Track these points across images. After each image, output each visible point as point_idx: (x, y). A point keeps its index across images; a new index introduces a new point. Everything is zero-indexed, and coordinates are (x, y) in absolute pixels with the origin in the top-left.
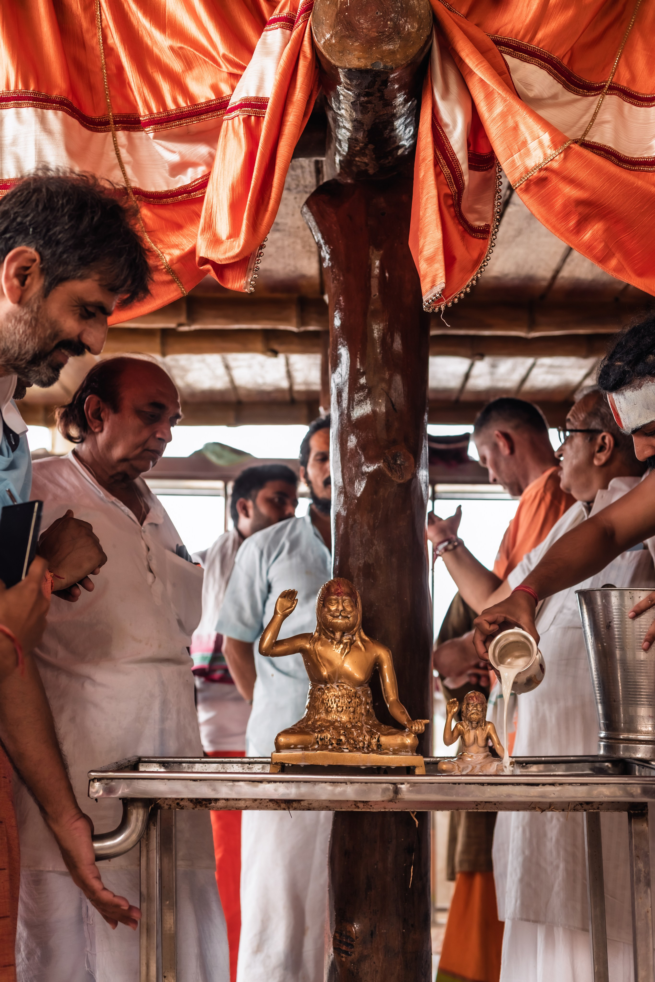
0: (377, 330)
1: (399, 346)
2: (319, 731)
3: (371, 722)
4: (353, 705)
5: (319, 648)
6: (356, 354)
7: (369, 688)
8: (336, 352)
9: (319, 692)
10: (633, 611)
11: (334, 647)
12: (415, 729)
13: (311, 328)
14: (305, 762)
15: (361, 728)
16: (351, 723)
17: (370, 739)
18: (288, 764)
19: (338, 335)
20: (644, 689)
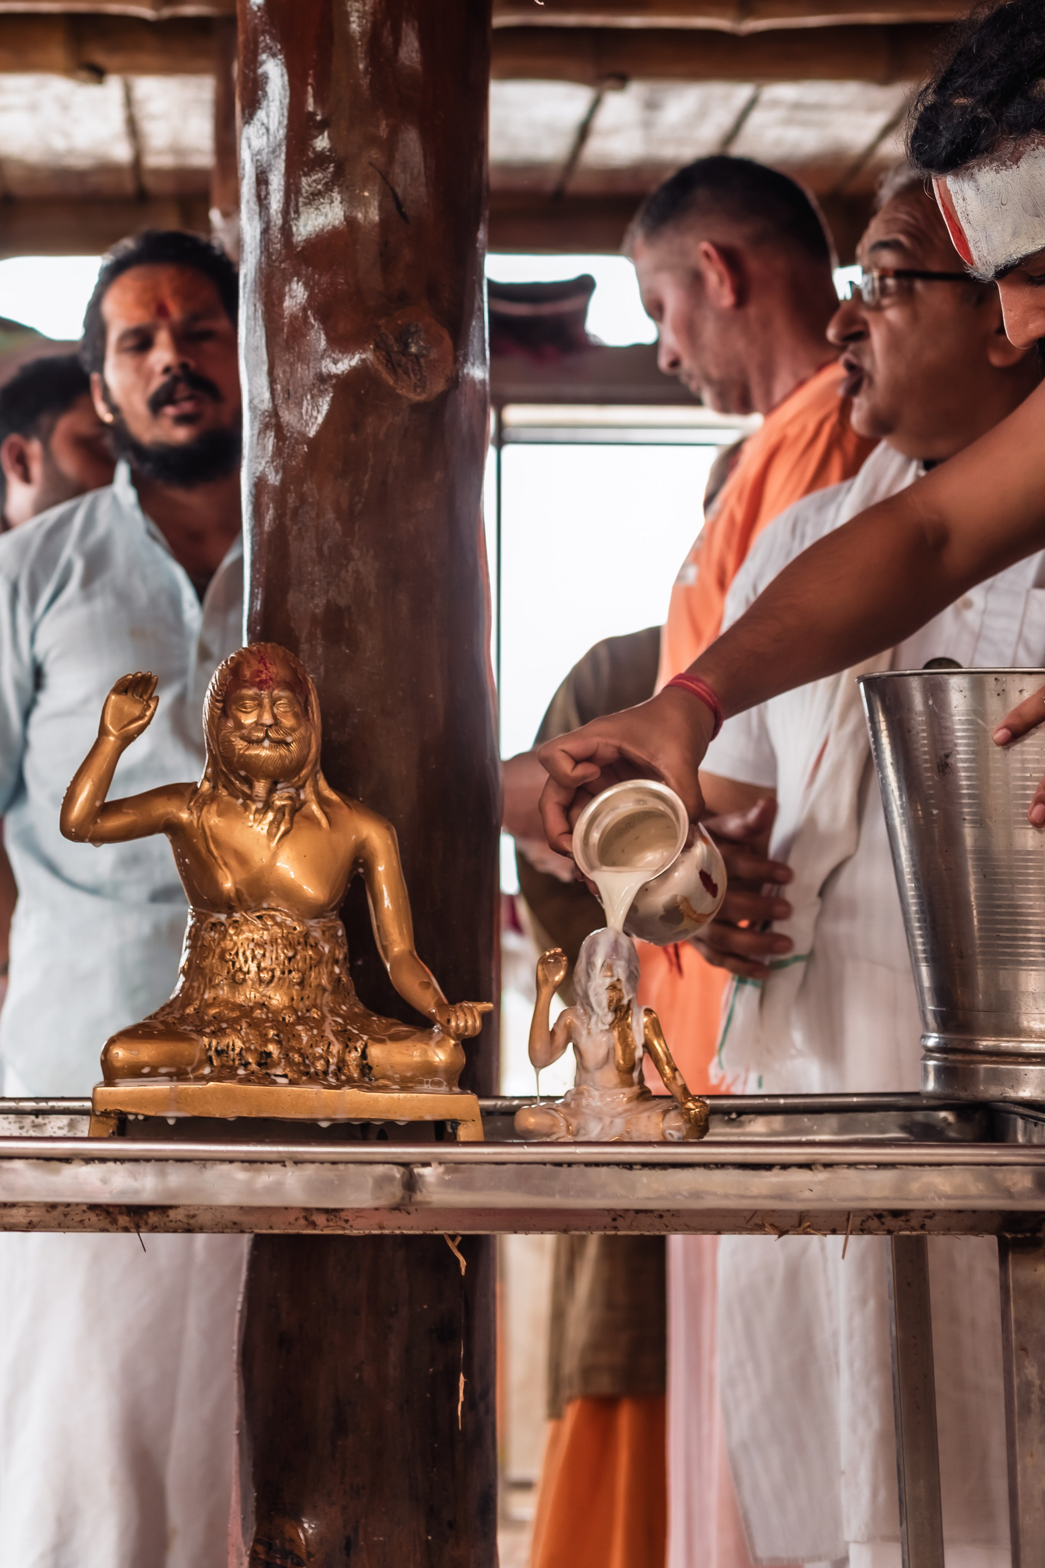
0: (357, 14)
1: (414, 55)
2: (213, 1032)
3: (344, 1008)
4: (300, 964)
5: (213, 820)
6: (306, 76)
7: (339, 923)
8: (255, 71)
9: (212, 934)
10: (1006, 727)
11: (251, 817)
12: (457, 1025)
14: (179, 1110)
15: (319, 1023)
16: (295, 1011)
17: (344, 1052)
18: (136, 1115)
19: (260, 28)
20: (1037, 923)
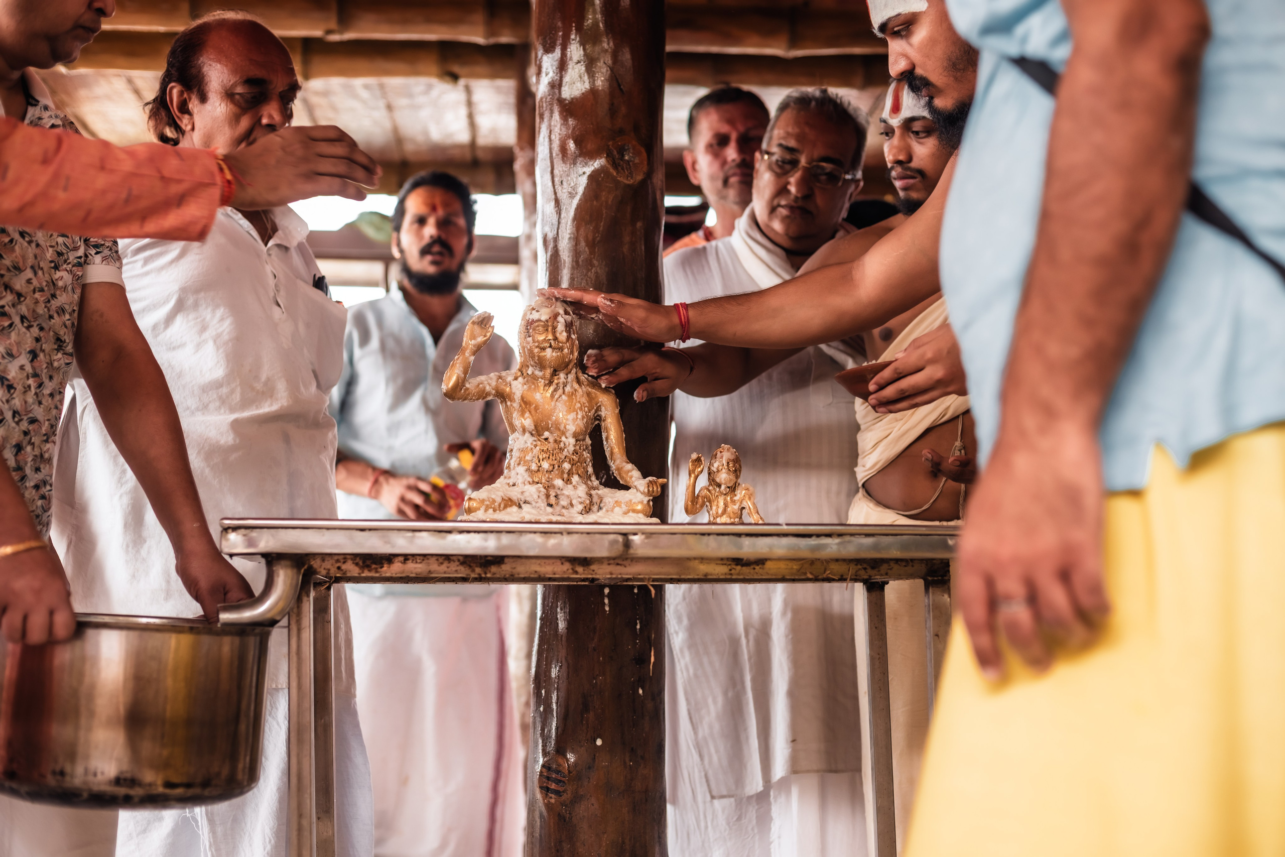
3: (590, 484)
12: (649, 490)
13: (505, 39)
